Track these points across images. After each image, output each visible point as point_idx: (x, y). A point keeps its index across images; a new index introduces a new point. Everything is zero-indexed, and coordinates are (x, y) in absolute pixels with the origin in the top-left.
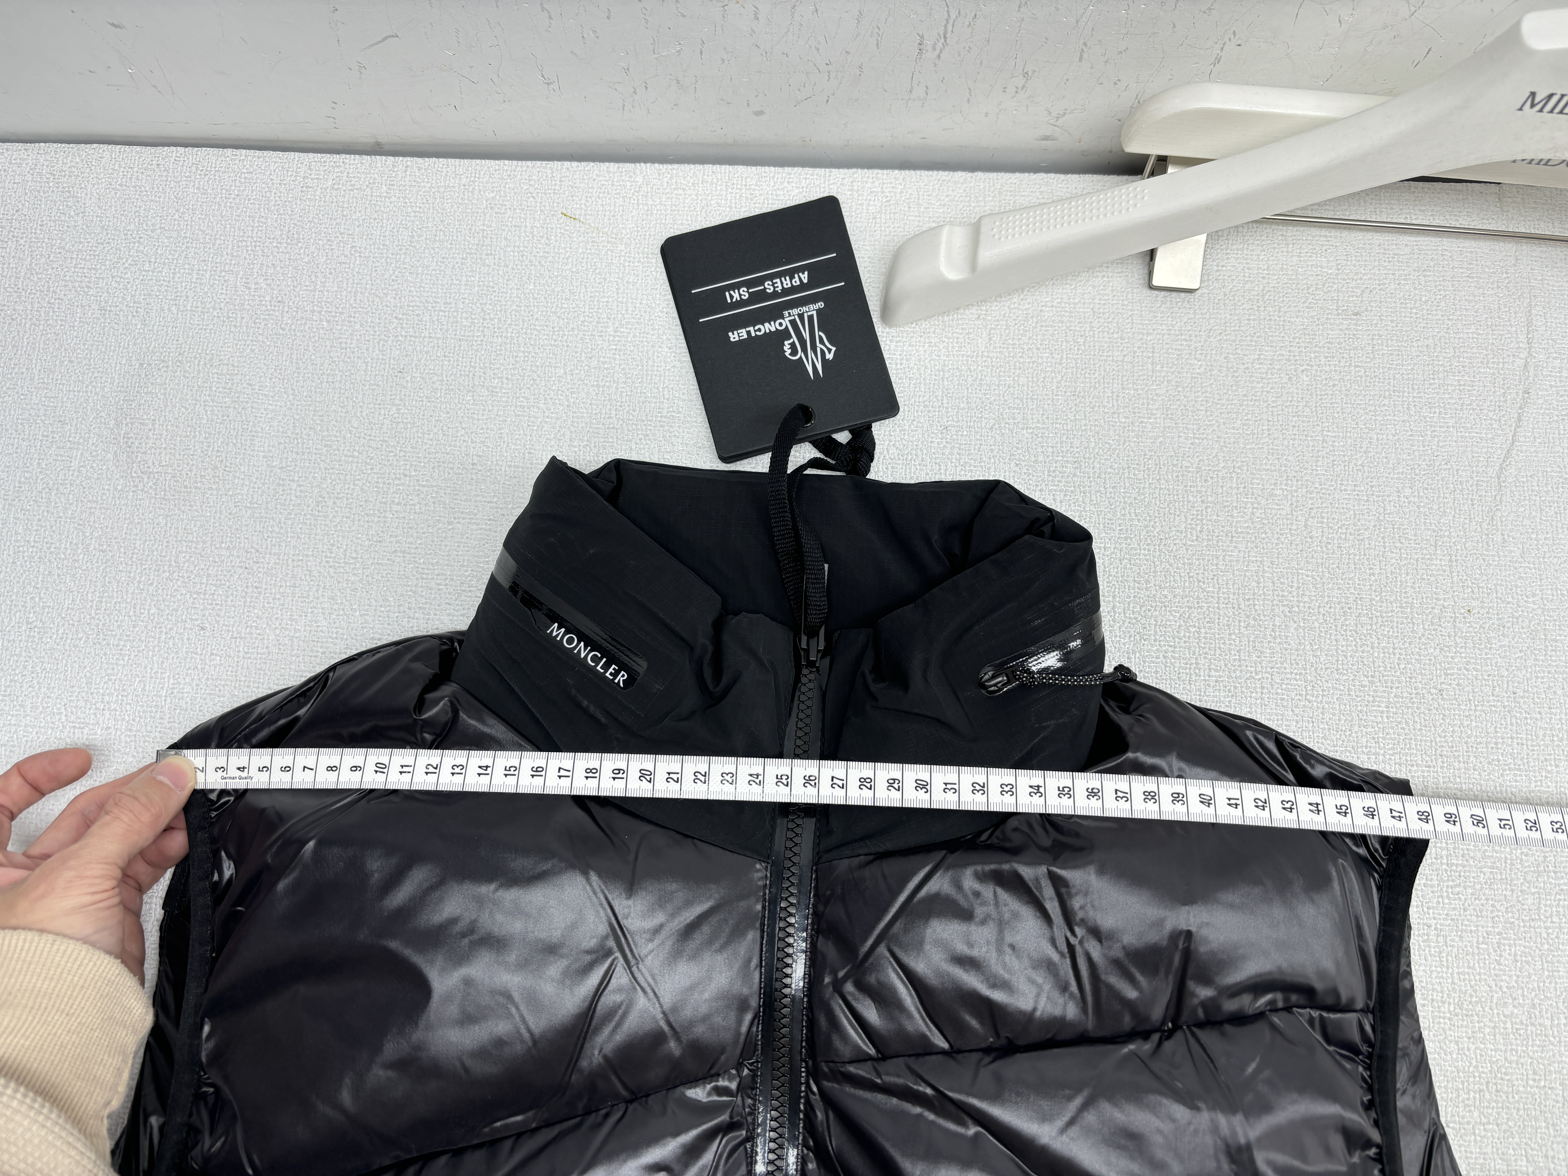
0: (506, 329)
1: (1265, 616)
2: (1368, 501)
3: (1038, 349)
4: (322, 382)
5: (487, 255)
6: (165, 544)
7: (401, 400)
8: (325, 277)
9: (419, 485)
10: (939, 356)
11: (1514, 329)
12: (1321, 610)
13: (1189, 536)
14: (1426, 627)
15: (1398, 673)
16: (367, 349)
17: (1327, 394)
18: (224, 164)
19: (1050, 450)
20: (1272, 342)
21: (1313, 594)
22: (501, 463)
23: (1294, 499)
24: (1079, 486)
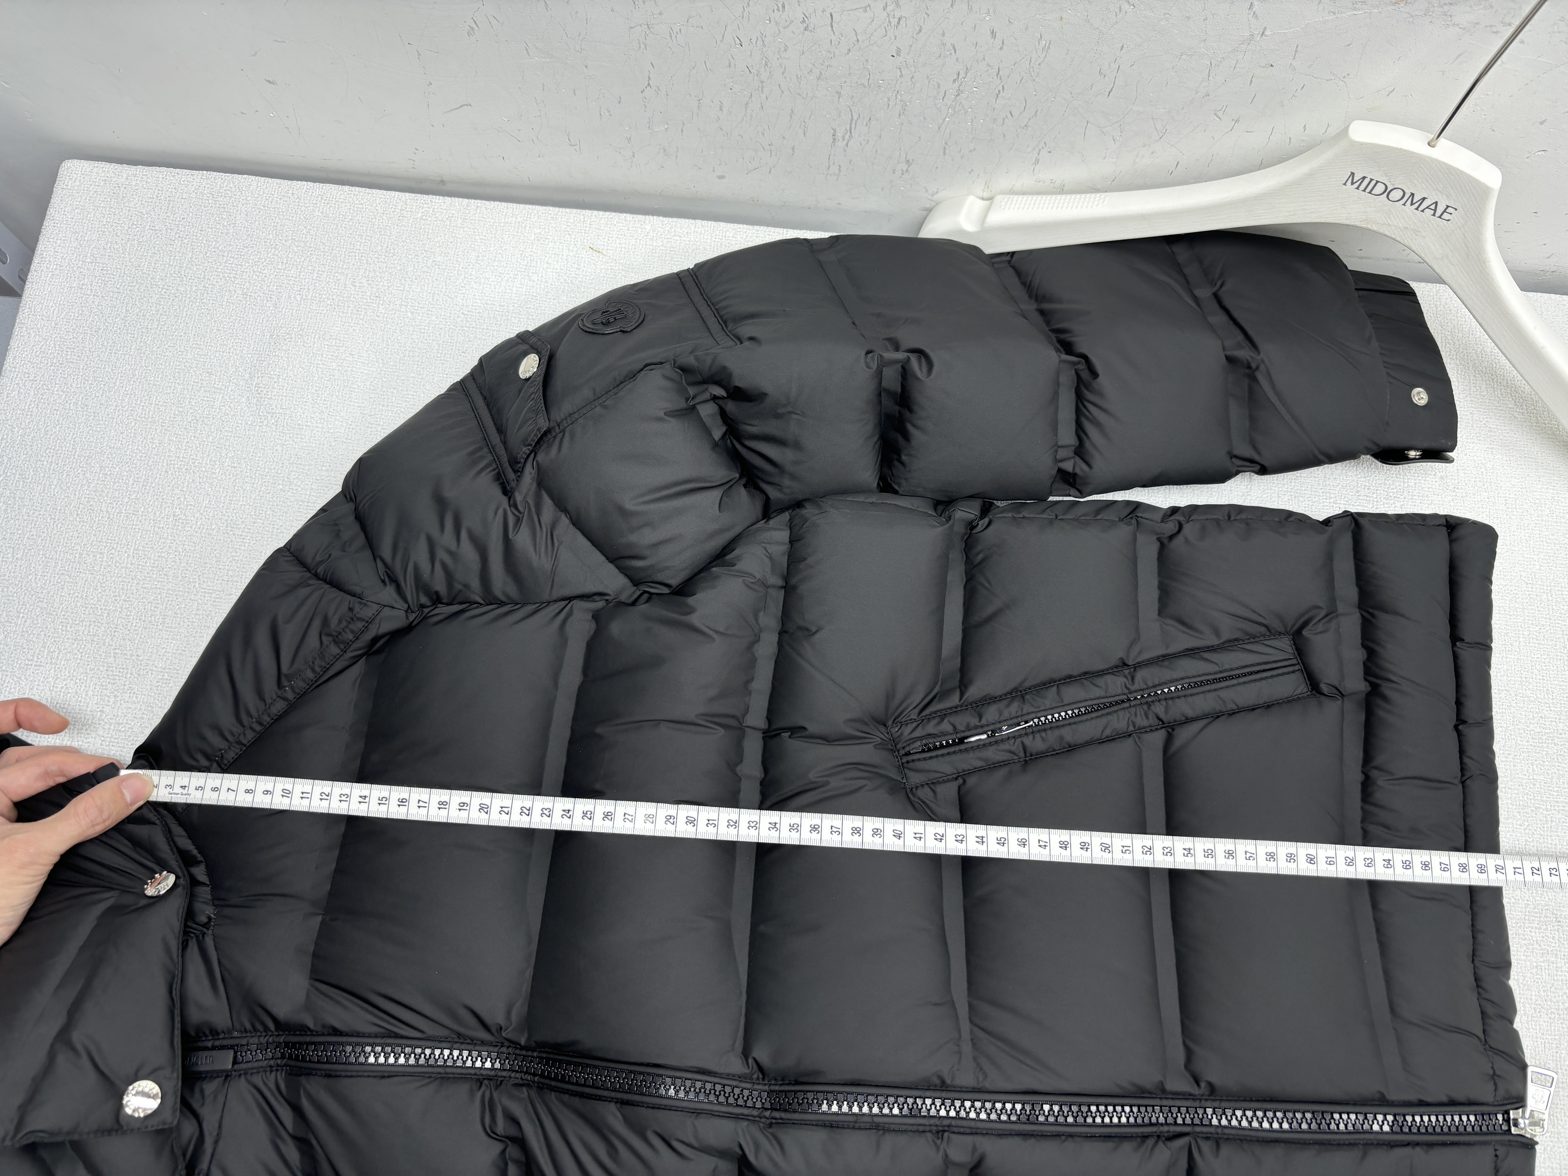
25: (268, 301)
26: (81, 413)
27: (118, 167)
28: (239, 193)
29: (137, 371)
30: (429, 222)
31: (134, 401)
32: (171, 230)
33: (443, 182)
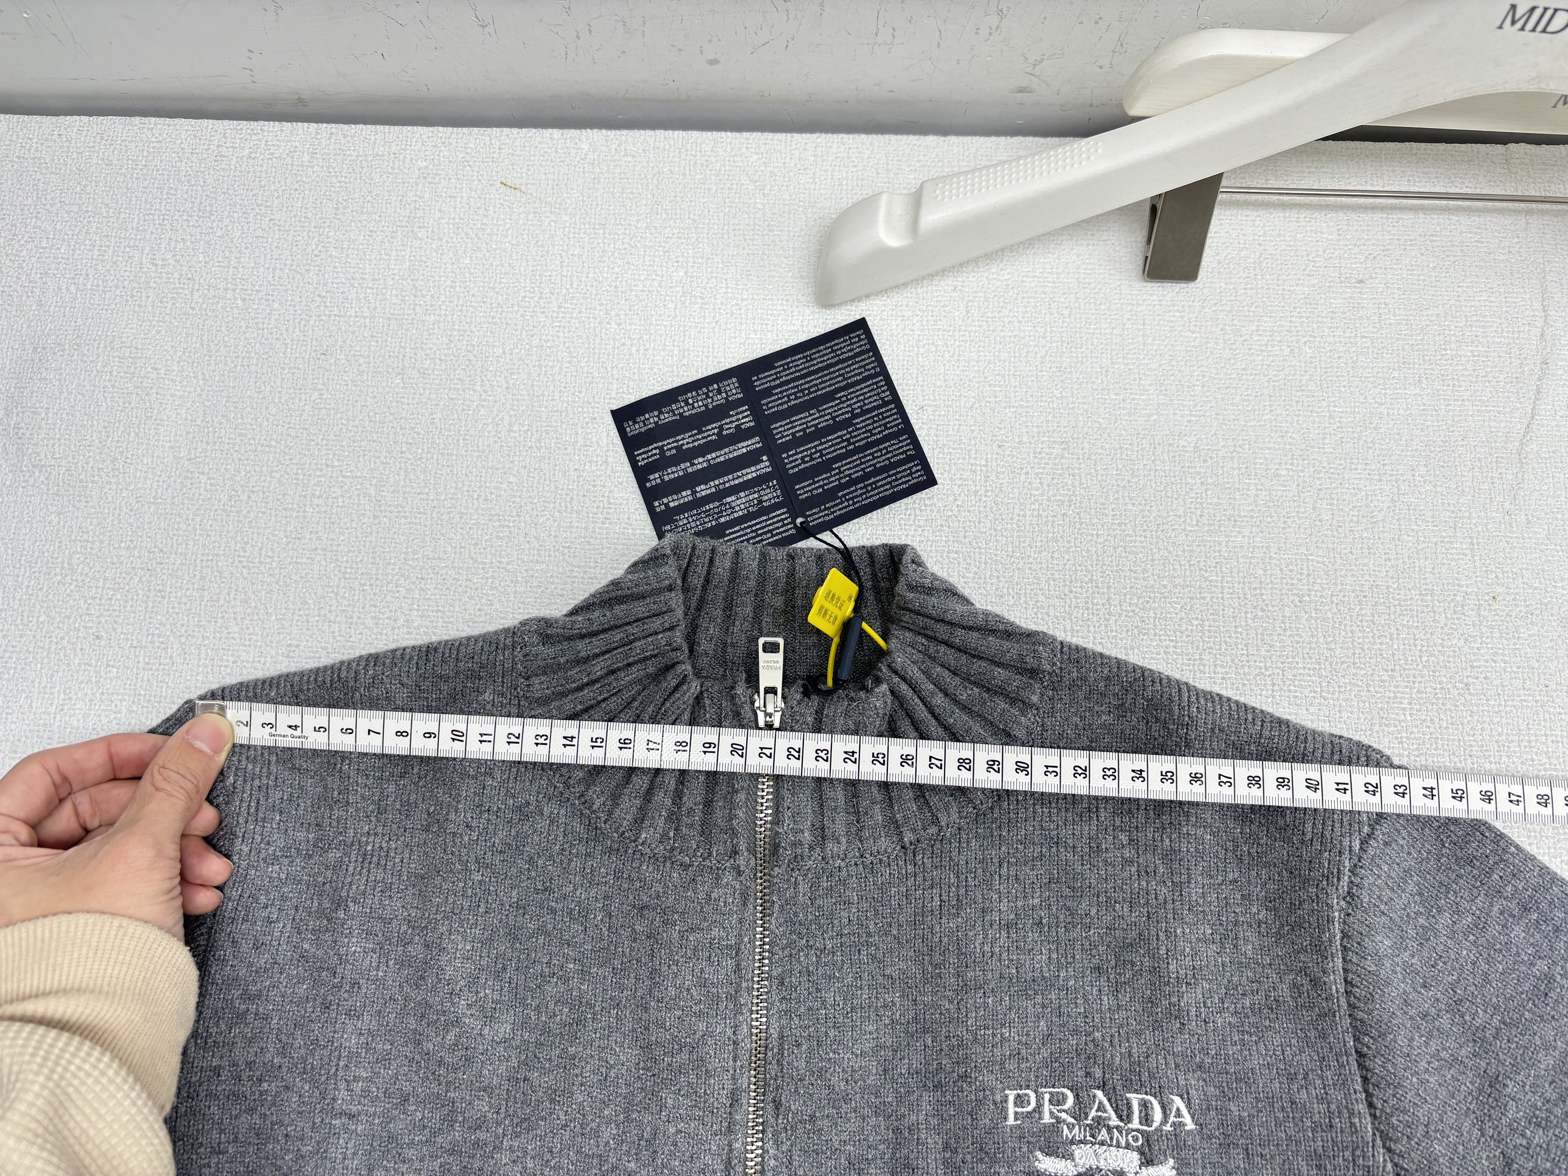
0: (440, 306)
1: (1273, 606)
2: (1380, 480)
3: (1020, 322)
4: (236, 366)
5: (420, 227)
6: (57, 544)
7: (324, 384)
8: (240, 252)
9: (343, 476)
10: (913, 330)
11: (1528, 296)
12: (1334, 598)
13: (1189, 520)
14: (1449, 616)
15: (1420, 667)
16: (287, 330)
17: (1332, 367)
18: (131, 134)
19: (1035, 430)
20: (1271, 312)
21: (1325, 582)
22: (432, 451)
23: (1301, 479)
24: (1068, 468)
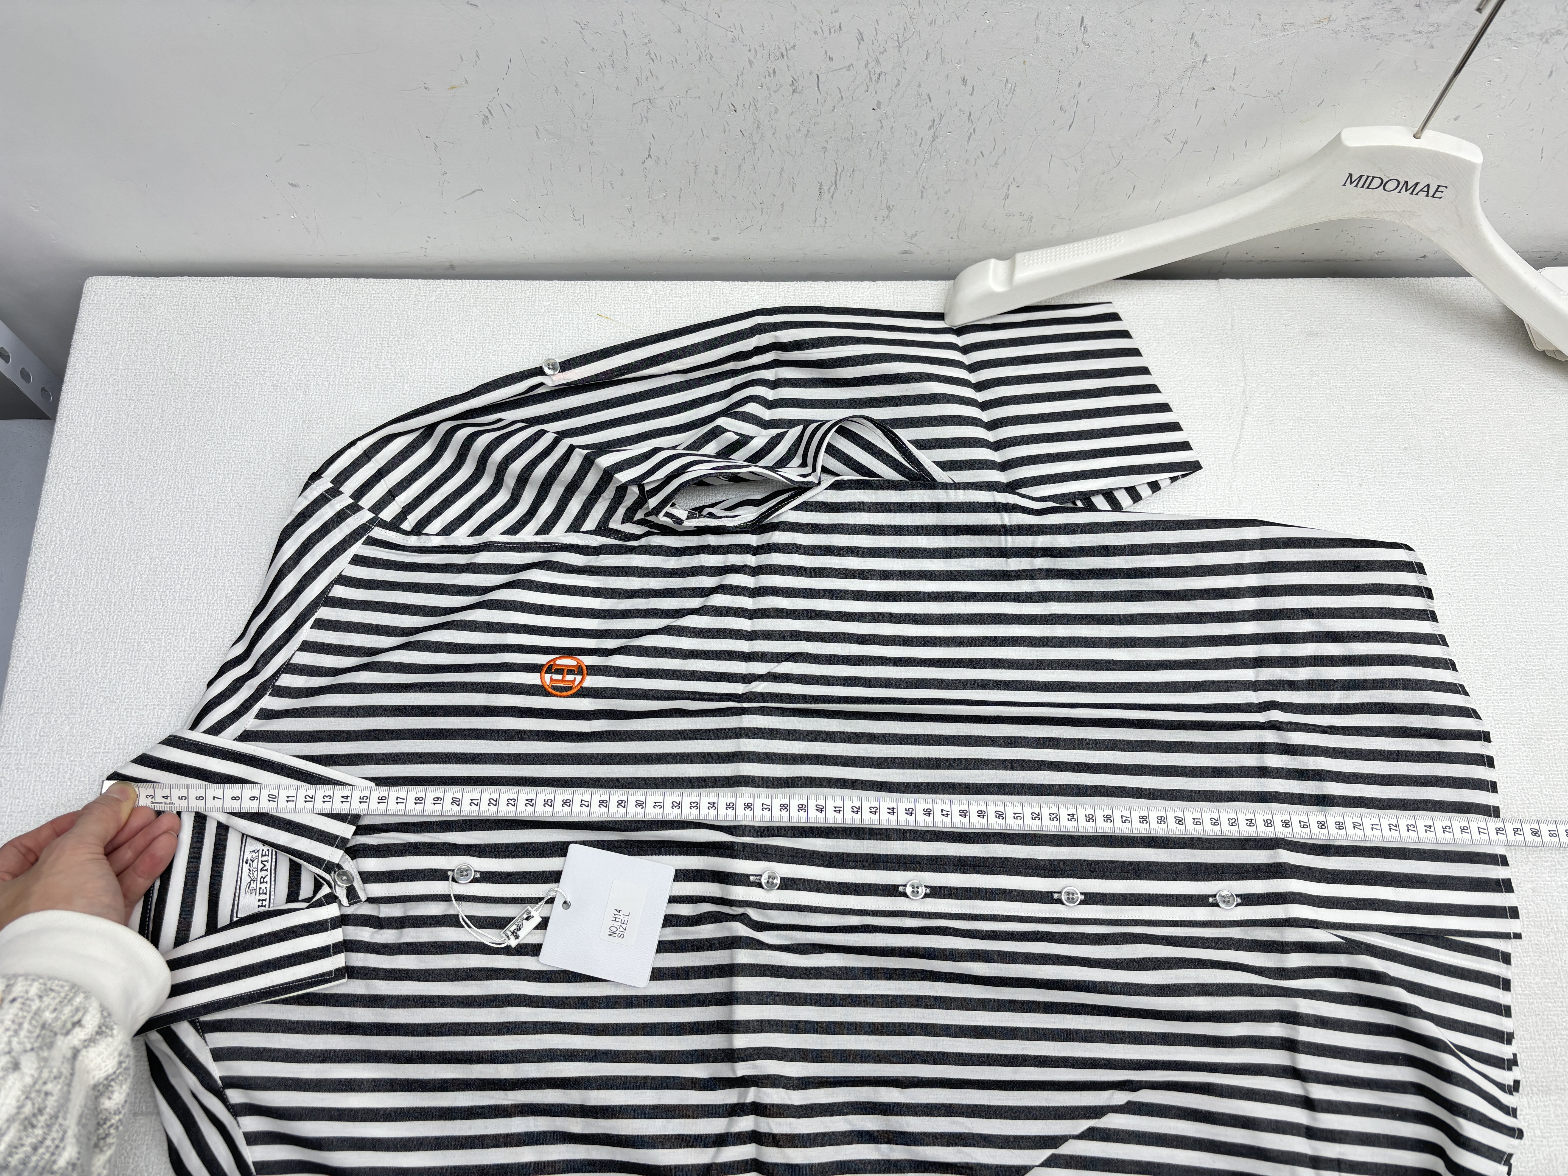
25: (297, 389)
26: (127, 510)
27: (142, 280)
28: (261, 294)
29: (178, 466)
30: (443, 304)
31: (178, 494)
32: (199, 333)
33: (452, 267)
